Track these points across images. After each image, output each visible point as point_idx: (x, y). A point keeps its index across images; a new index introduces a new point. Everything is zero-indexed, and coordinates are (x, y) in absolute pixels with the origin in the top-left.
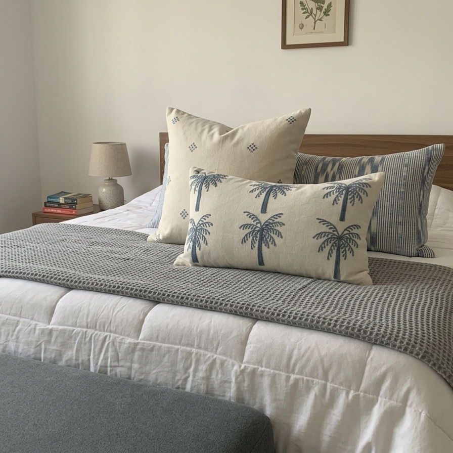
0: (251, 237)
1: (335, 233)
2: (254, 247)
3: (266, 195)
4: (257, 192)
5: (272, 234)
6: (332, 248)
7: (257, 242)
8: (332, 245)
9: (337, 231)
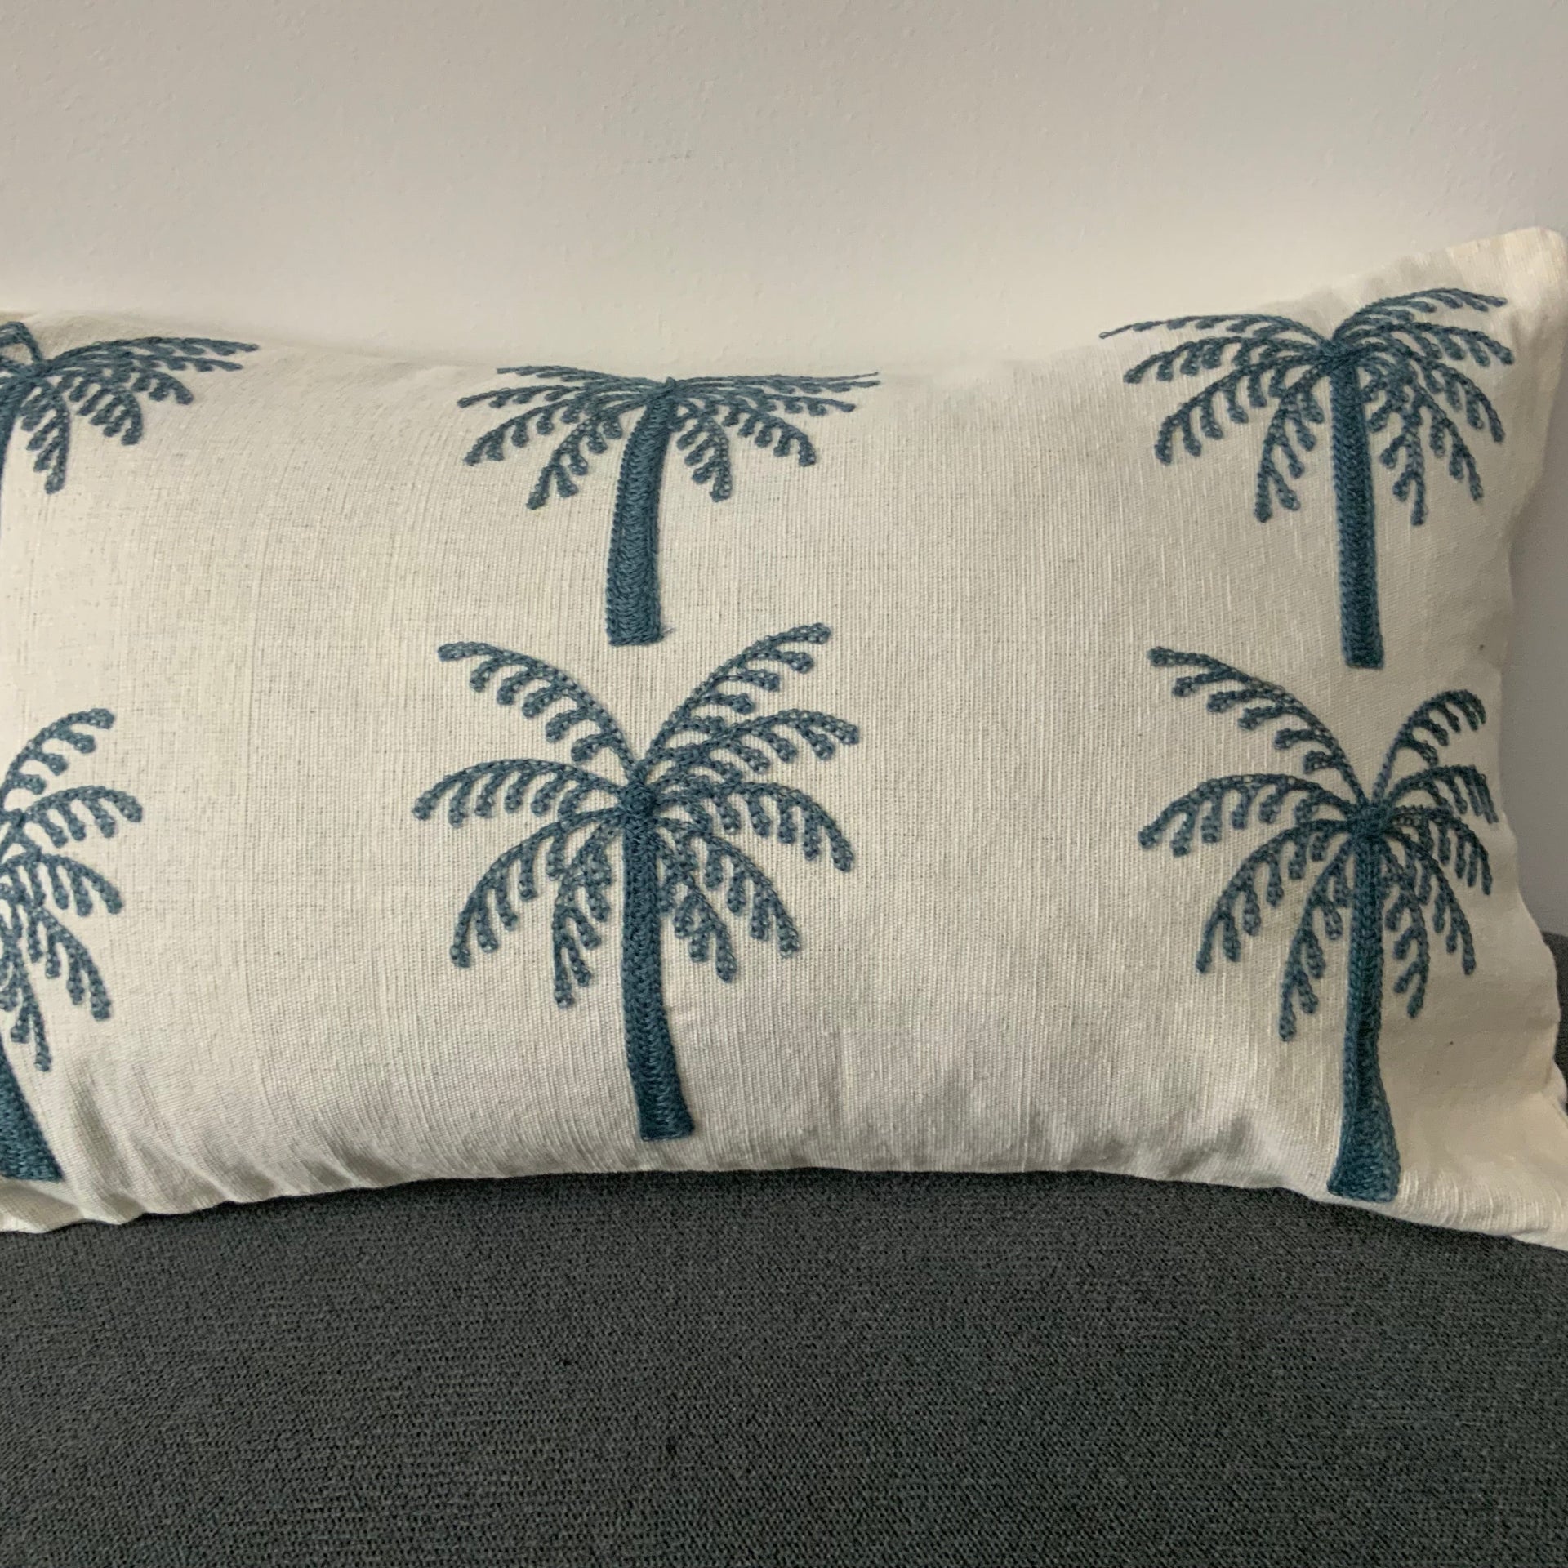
0: (549, 890)
1: (1329, 779)
2: (585, 977)
3: (626, 469)
4: (542, 448)
5: (746, 840)
6: (1319, 920)
7: (613, 931)
8: (1317, 899)
9: (1336, 760)
